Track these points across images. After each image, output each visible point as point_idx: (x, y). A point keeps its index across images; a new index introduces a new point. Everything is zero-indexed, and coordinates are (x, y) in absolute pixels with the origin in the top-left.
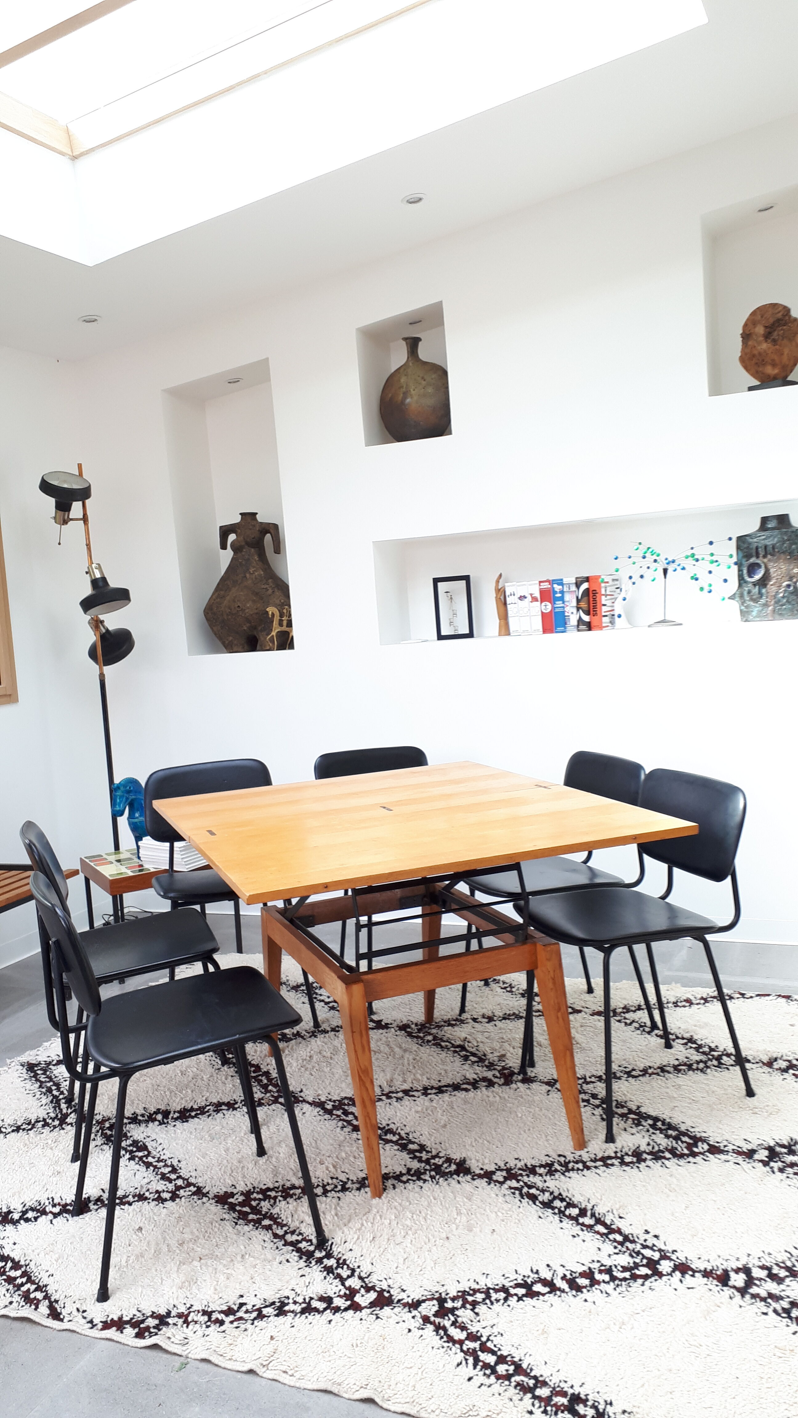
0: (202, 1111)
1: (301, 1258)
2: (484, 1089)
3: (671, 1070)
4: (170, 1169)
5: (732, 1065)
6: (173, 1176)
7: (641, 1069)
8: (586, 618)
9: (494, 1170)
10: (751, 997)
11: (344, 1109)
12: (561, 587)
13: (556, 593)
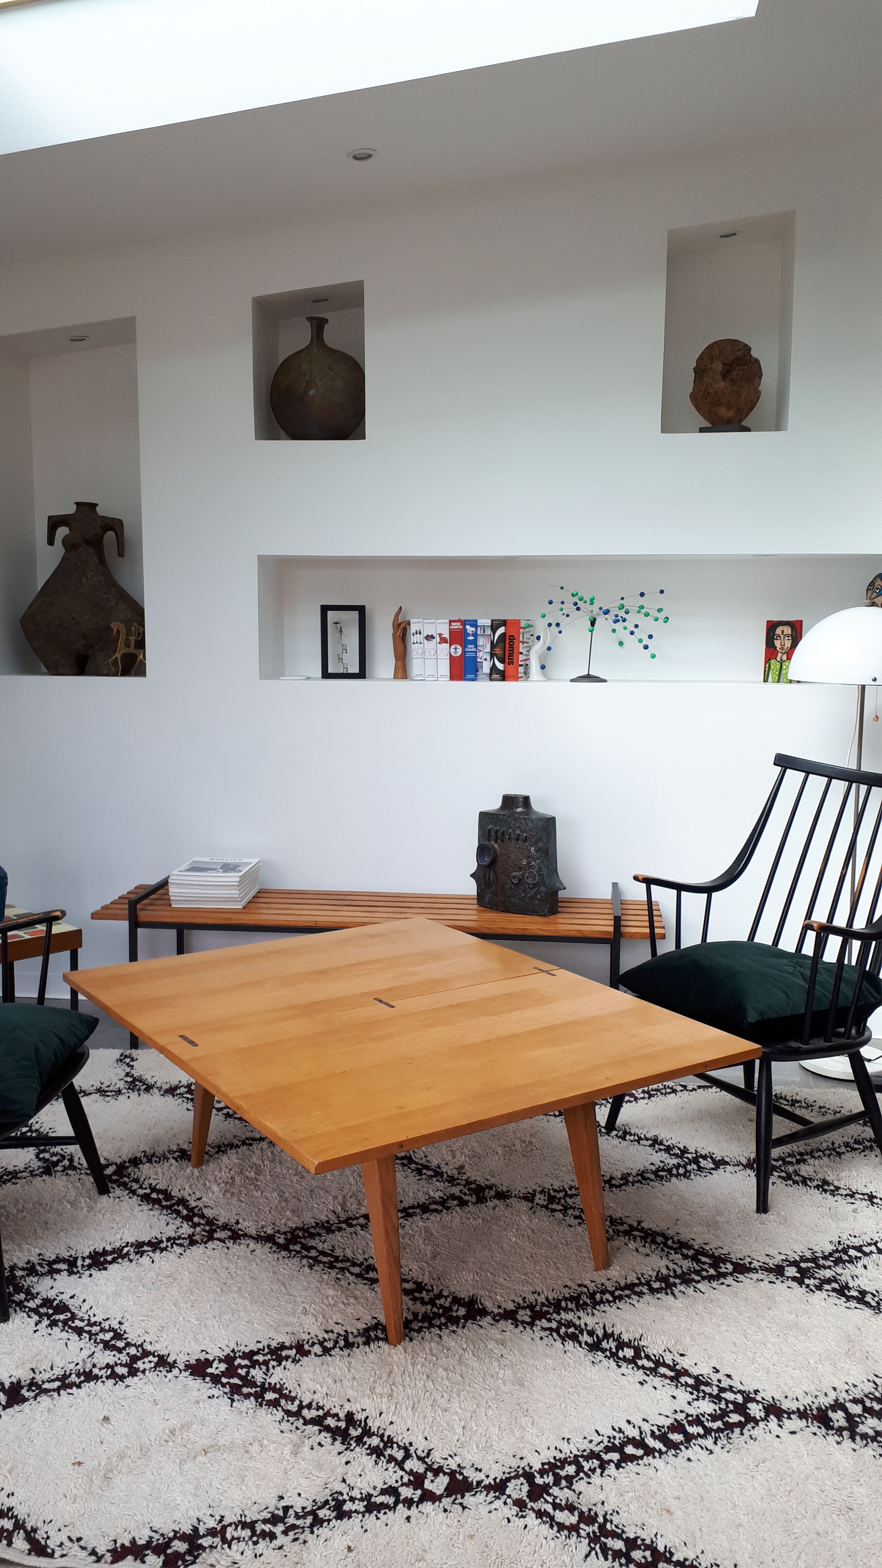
0: (119, 1254)
1: (335, 1440)
2: (458, 1209)
3: (652, 1177)
4: (111, 1334)
5: (713, 1169)
6: (120, 1344)
7: (620, 1177)
8: (500, 666)
9: (514, 1309)
10: (694, 1089)
11: (301, 1243)
12: (474, 629)
13: (469, 635)
